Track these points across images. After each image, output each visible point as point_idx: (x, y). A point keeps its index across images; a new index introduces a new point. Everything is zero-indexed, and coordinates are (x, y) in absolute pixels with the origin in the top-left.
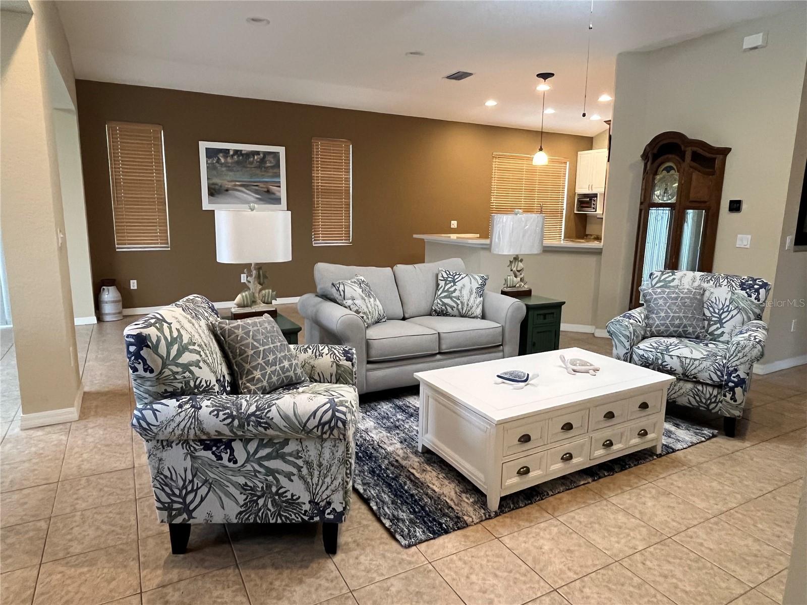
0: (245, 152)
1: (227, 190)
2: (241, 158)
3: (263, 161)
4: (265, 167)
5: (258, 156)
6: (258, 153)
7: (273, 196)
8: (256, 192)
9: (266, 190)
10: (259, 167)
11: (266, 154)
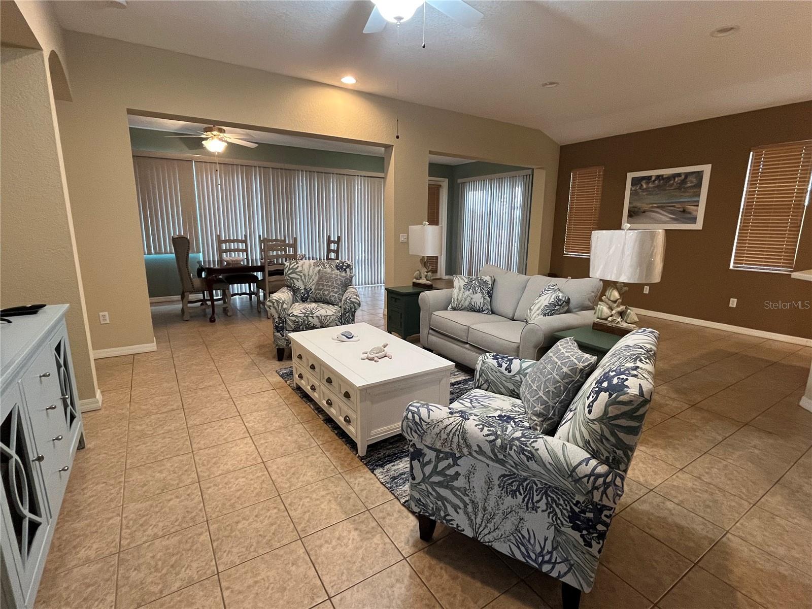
0: (666, 176)
1: (644, 212)
2: (662, 182)
3: (684, 182)
4: (684, 188)
5: (680, 178)
6: (679, 175)
7: (689, 216)
8: (672, 212)
9: (681, 210)
10: (679, 189)
11: (687, 175)
